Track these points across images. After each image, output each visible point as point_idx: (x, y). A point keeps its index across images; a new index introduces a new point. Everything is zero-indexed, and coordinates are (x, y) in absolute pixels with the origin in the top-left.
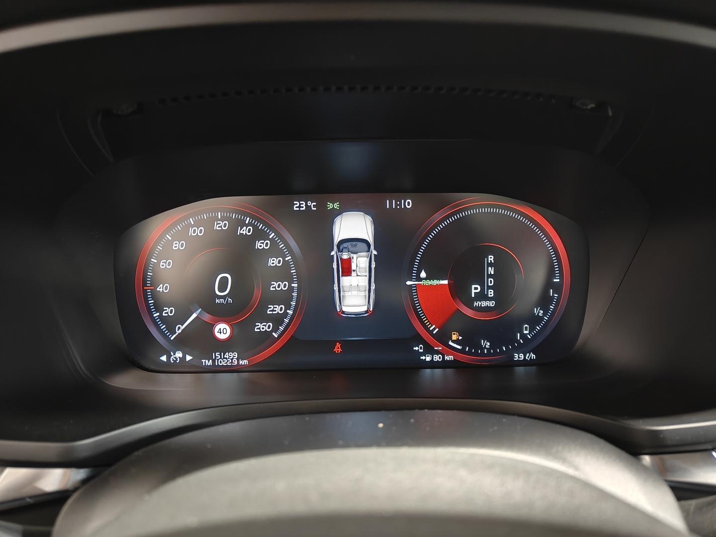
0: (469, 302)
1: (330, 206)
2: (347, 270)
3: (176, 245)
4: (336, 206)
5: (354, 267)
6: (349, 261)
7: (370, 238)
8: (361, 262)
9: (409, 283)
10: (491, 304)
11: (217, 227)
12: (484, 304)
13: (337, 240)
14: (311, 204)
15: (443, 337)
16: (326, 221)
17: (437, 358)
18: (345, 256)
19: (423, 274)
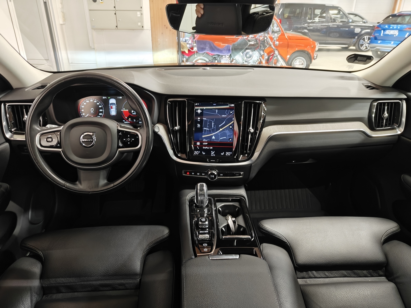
0: (131, 113)
1: (109, 98)
2: (112, 108)
3: (85, 104)
4: (110, 98)
5: (113, 107)
6: (112, 106)
7: (115, 103)
8: (114, 107)
9: (122, 110)
10: (135, 114)
11: (91, 101)
12: (134, 114)
13: (110, 103)
14: (106, 98)
15: (128, 119)
16: (108, 100)
17: (127, 122)
18: (111, 106)
19: (124, 109)
